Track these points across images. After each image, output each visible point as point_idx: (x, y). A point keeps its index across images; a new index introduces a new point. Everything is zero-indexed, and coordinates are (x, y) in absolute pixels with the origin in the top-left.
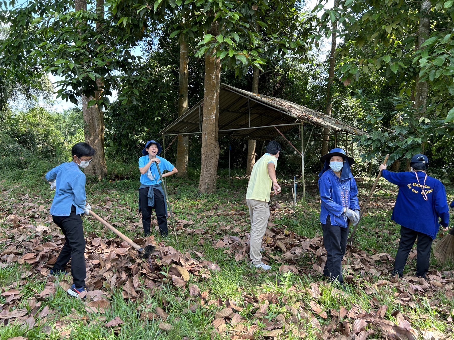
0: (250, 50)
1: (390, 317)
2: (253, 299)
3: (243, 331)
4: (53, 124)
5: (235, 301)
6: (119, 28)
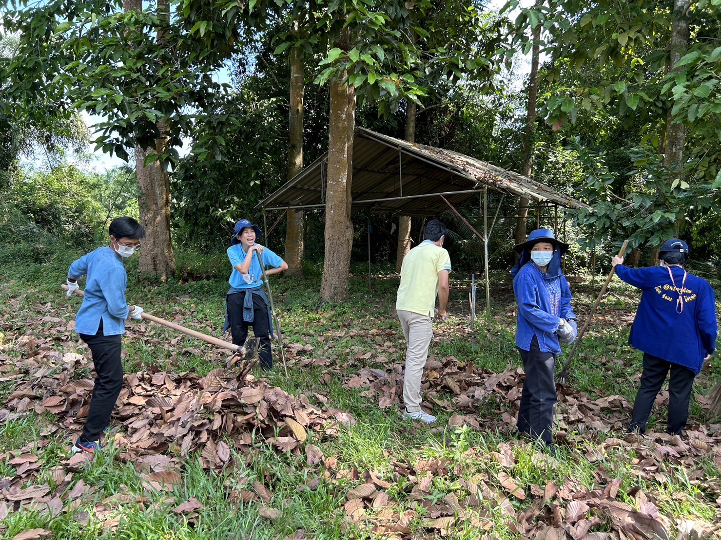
0: (402, 73)
1: (624, 497)
2: (408, 468)
3: (391, 519)
4: (90, 192)
5: (379, 472)
6: (194, 39)
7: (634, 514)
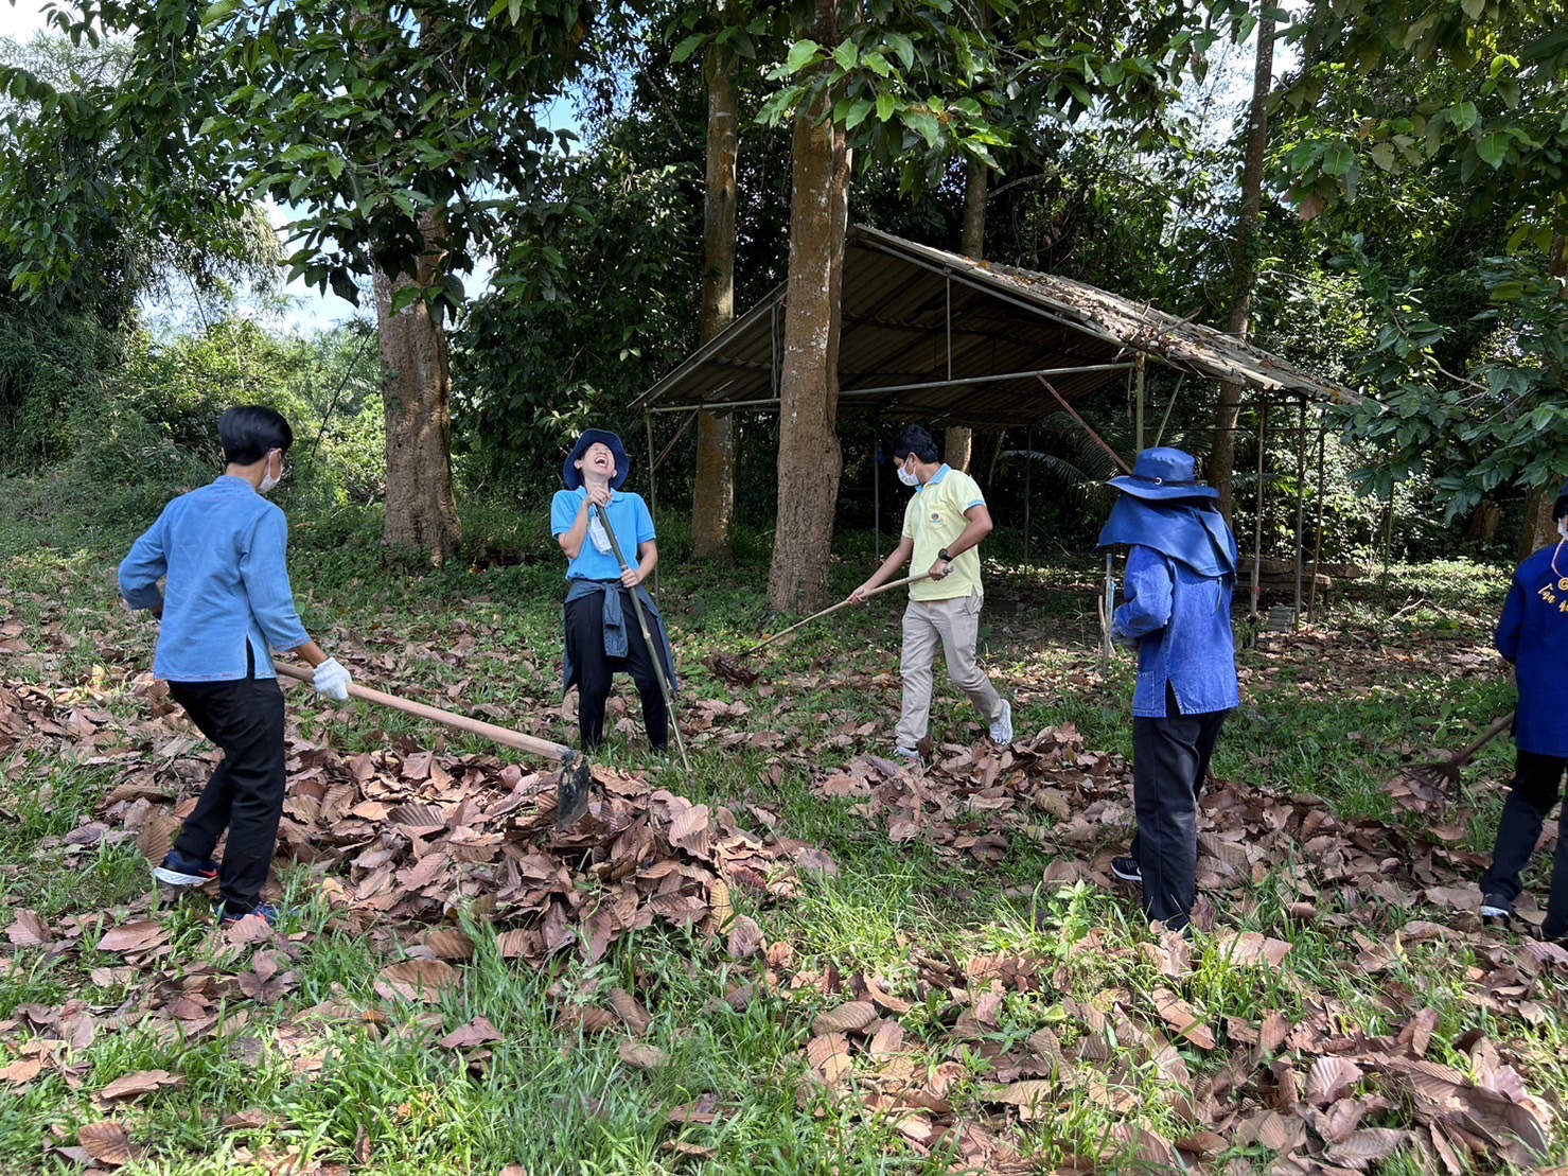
0: (954, 96)
1: (1446, 1053)
2: (950, 973)
3: (909, 1080)
4: (285, 378)
5: (885, 978)
6: (495, 33)
7: (1467, 1090)
